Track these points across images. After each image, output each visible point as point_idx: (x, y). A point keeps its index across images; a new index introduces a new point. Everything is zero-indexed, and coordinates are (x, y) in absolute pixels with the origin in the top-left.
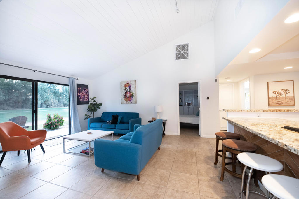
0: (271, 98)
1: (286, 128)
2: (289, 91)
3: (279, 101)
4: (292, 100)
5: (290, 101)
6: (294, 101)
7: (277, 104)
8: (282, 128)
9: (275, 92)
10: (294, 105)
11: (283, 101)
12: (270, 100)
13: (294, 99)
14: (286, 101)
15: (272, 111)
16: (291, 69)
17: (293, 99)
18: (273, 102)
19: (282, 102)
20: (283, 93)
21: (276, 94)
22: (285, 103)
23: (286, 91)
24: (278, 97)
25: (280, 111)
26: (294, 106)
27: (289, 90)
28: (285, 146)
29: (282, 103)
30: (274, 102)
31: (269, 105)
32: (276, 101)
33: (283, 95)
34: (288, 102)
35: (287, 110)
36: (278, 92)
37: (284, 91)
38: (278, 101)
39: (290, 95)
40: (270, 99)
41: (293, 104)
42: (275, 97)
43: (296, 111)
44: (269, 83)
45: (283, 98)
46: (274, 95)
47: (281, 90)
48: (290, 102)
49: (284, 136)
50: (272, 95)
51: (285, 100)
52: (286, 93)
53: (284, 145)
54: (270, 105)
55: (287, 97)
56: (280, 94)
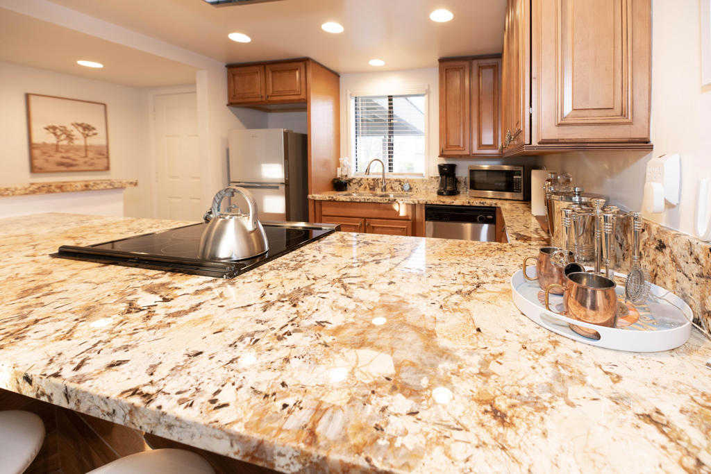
0: (38, 147)
1: (67, 253)
2: (94, 132)
3: (68, 158)
4: (103, 155)
5: (99, 158)
6: (108, 158)
7: (61, 164)
8: (53, 256)
9: (52, 129)
10: (108, 168)
11: (79, 158)
12: (37, 152)
13: (108, 152)
14: (86, 156)
15: (34, 192)
16: (99, 69)
17: (104, 153)
18: (47, 161)
19: (74, 160)
20: (77, 133)
21: (55, 134)
22: (86, 162)
23: (87, 128)
24: (62, 145)
25: (61, 188)
26: (107, 172)
27: (94, 129)
28: (27, 384)
29: (74, 163)
30: (51, 159)
31: (34, 169)
32: (57, 157)
33: (79, 141)
34: (92, 159)
35: (83, 184)
36: (64, 131)
37: (80, 129)
38: (63, 157)
39: (97, 140)
40: (34, 148)
41: (106, 165)
42: (53, 145)
43: (109, 187)
44: (32, 99)
45: (77, 149)
46: (51, 139)
47: (73, 124)
48: (96, 161)
49: (42, 305)
50: (41, 136)
51: (84, 154)
52: (88, 135)
53: (21, 380)
54: (36, 170)
55: (91, 146)
56: (70, 137)
